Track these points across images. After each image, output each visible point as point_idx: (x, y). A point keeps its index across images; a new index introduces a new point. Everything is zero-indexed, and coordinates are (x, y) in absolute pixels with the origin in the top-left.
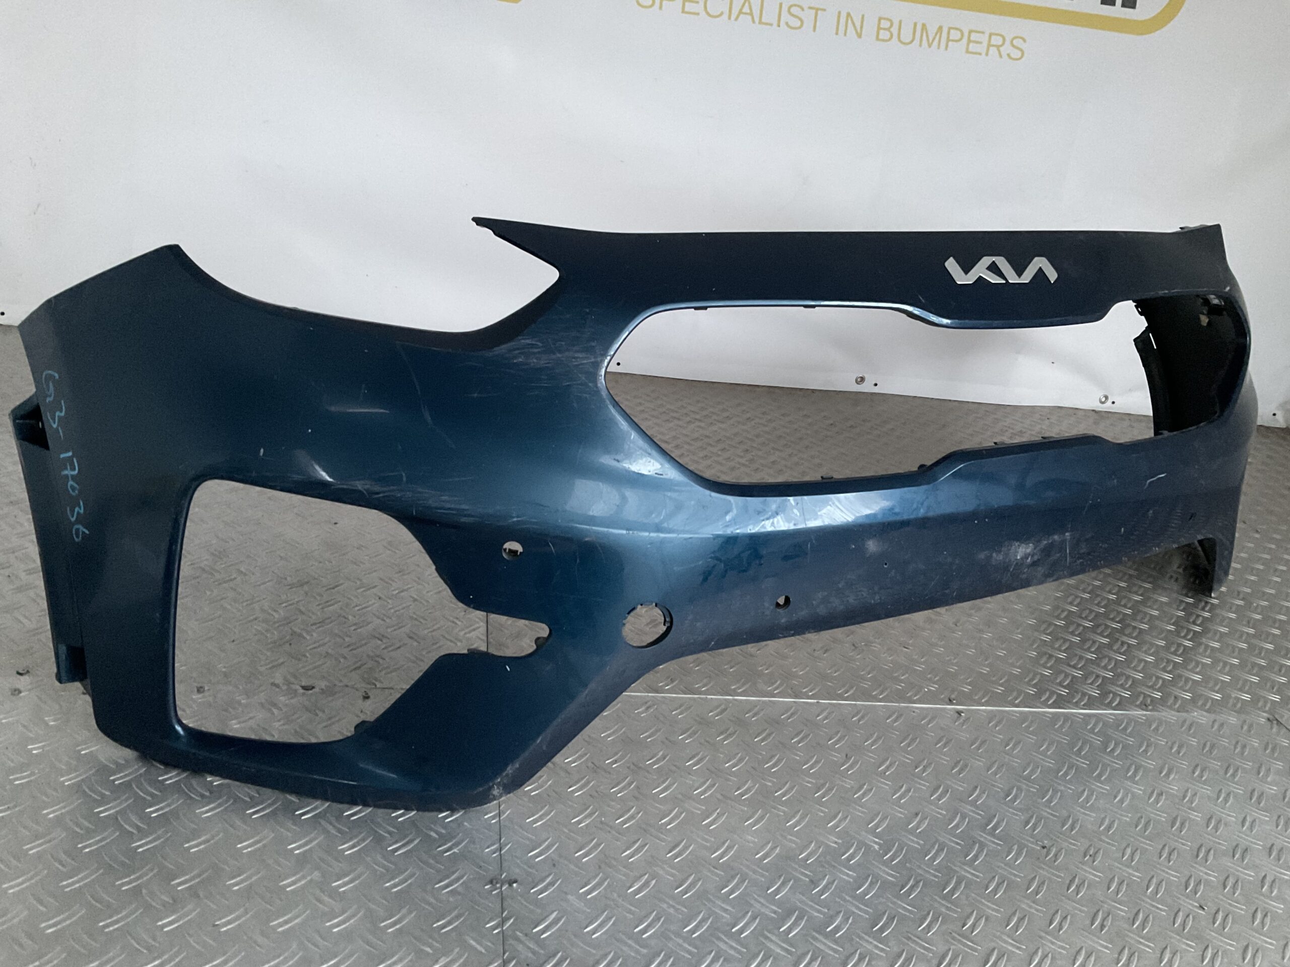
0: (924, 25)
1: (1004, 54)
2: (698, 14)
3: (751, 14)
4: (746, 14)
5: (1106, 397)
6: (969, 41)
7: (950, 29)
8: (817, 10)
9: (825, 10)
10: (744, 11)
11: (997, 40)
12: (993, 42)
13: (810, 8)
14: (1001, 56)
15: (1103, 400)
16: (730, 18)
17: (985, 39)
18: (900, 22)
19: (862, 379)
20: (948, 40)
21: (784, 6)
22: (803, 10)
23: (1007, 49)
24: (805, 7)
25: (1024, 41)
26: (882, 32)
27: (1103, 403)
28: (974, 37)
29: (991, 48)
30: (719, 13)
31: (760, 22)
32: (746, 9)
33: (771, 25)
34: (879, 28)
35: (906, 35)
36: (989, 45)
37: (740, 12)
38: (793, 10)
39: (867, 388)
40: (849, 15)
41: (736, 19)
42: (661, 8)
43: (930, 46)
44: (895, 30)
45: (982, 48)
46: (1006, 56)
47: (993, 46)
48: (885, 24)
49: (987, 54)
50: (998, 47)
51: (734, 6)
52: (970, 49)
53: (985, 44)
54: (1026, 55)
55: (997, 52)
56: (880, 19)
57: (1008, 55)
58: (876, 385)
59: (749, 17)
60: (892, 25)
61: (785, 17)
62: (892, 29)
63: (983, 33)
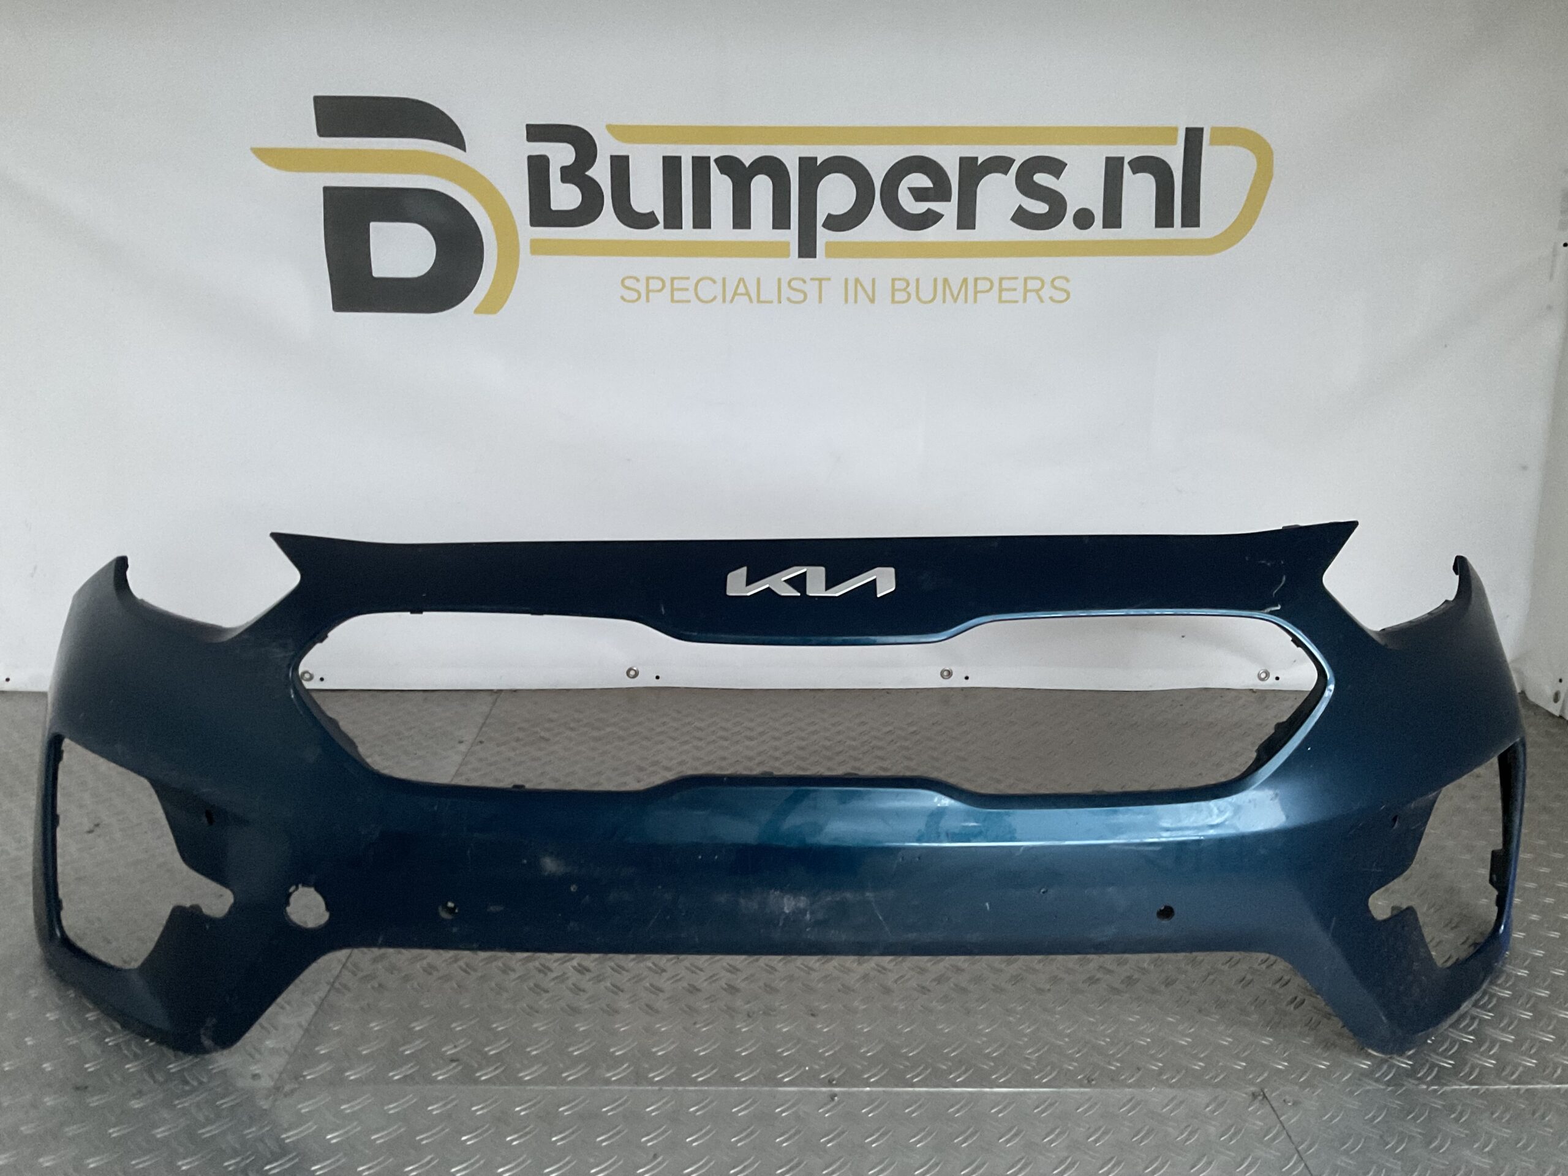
0: (946, 281)
1: (1046, 297)
2: (689, 301)
3: (747, 294)
4: (742, 294)
5: (1267, 674)
6: (1001, 290)
7: (976, 280)
8: (820, 280)
9: (829, 279)
10: (739, 291)
11: (1033, 284)
12: (1029, 287)
13: (812, 279)
14: (1042, 301)
15: (1263, 676)
16: (724, 301)
17: (1019, 284)
18: (918, 280)
19: (950, 674)
20: (976, 292)
21: (782, 281)
22: (805, 282)
23: (1046, 293)
24: (807, 279)
25: (1067, 280)
26: (897, 293)
27: (1262, 680)
28: (1006, 284)
29: (1028, 294)
30: (711, 298)
31: (759, 301)
32: (741, 290)
33: (771, 302)
34: (894, 290)
35: (926, 293)
36: (1026, 291)
37: (735, 294)
38: (794, 284)
39: (957, 682)
40: (857, 281)
41: (732, 301)
42: (648, 300)
43: (955, 300)
44: (912, 289)
45: (1018, 295)
46: (1049, 301)
47: (1031, 291)
48: (899, 285)
49: (1025, 300)
50: (1037, 291)
51: (727, 289)
52: (1004, 298)
53: (1021, 289)
54: (1071, 295)
55: (1037, 297)
56: (893, 280)
57: (1051, 298)
58: (967, 678)
59: (746, 297)
60: (908, 285)
61: (786, 291)
62: (909, 289)
63: (1016, 278)
